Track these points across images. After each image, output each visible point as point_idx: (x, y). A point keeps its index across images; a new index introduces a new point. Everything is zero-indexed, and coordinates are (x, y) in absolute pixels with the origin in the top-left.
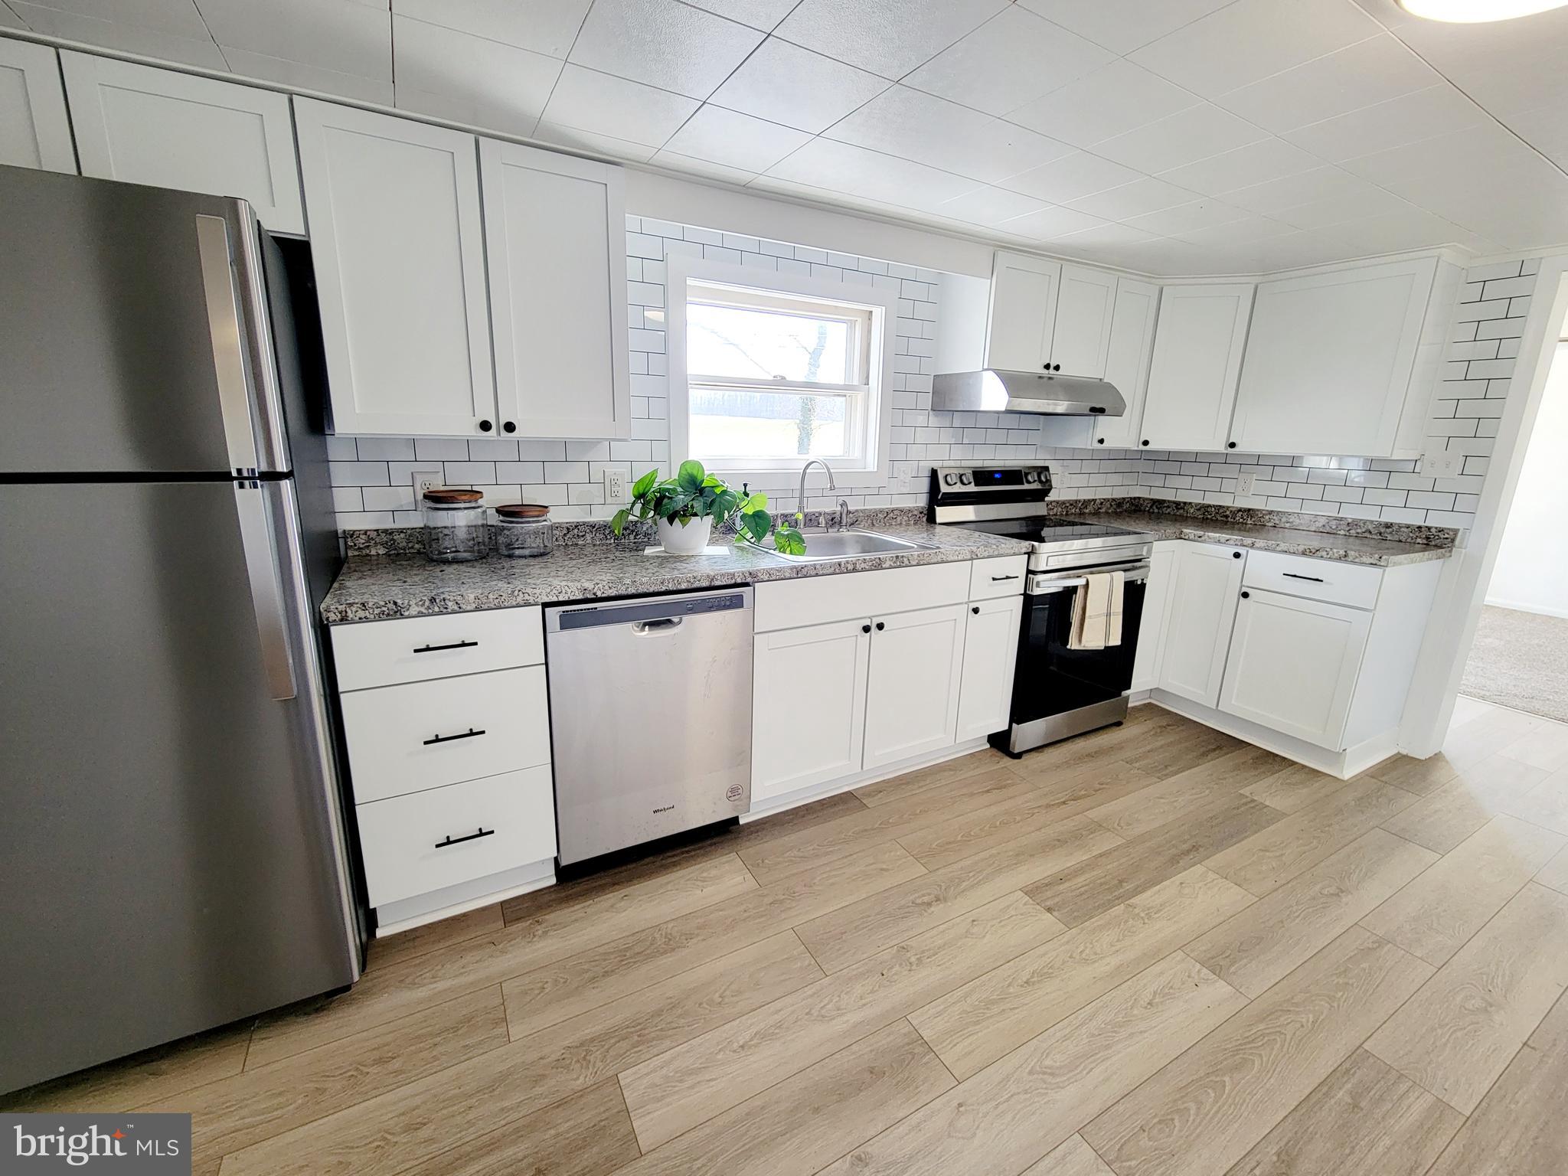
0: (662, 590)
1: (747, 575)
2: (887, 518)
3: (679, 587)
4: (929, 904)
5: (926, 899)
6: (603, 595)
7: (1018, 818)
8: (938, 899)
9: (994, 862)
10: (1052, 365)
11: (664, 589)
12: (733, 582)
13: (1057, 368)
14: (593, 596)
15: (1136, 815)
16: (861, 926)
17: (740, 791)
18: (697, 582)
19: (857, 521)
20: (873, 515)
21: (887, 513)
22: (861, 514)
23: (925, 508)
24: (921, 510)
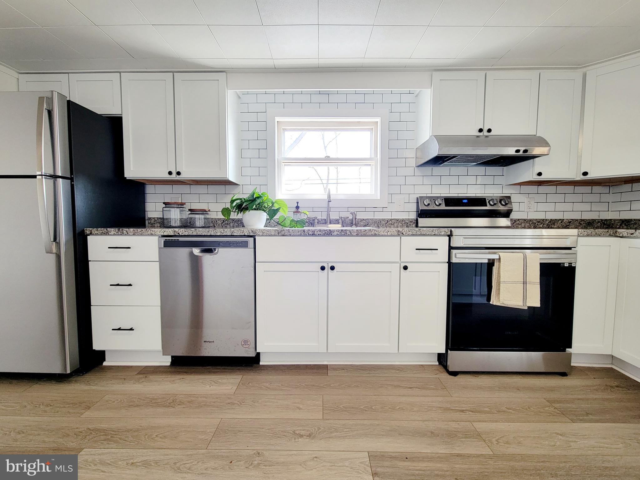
0: (208, 235)
1: (251, 232)
2: (387, 224)
3: (216, 234)
4: (301, 436)
5: (303, 433)
6: (182, 234)
7: (415, 409)
8: (309, 436)
9: (369, 429)
10: (485, 130)
11: (209, 234)
12: (243, 234)
13: (489, 131)
14: (178, 235)
15: (522, 439)
16: (253, 432)
17: (249, 343)
18: (225, 233)
19: (368, 224)
20: (378, 221)
21: (388, 221)
22: (370, 221)
23: (414, 219)
24: (411, 220)
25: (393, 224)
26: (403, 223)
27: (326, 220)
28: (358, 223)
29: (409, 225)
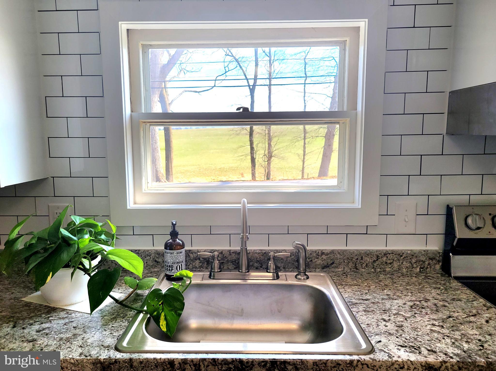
2: (377, 262)
19: (333, 263)
20: (356, 257)
21: (378, 256)
22: (339, 255)
23: (439, 253)
24: (431, 256)
25: (390, 264)
26: (414, 261)
27: (239, 254)
28: (311, 261)
29: (426, 266)
